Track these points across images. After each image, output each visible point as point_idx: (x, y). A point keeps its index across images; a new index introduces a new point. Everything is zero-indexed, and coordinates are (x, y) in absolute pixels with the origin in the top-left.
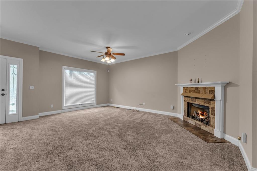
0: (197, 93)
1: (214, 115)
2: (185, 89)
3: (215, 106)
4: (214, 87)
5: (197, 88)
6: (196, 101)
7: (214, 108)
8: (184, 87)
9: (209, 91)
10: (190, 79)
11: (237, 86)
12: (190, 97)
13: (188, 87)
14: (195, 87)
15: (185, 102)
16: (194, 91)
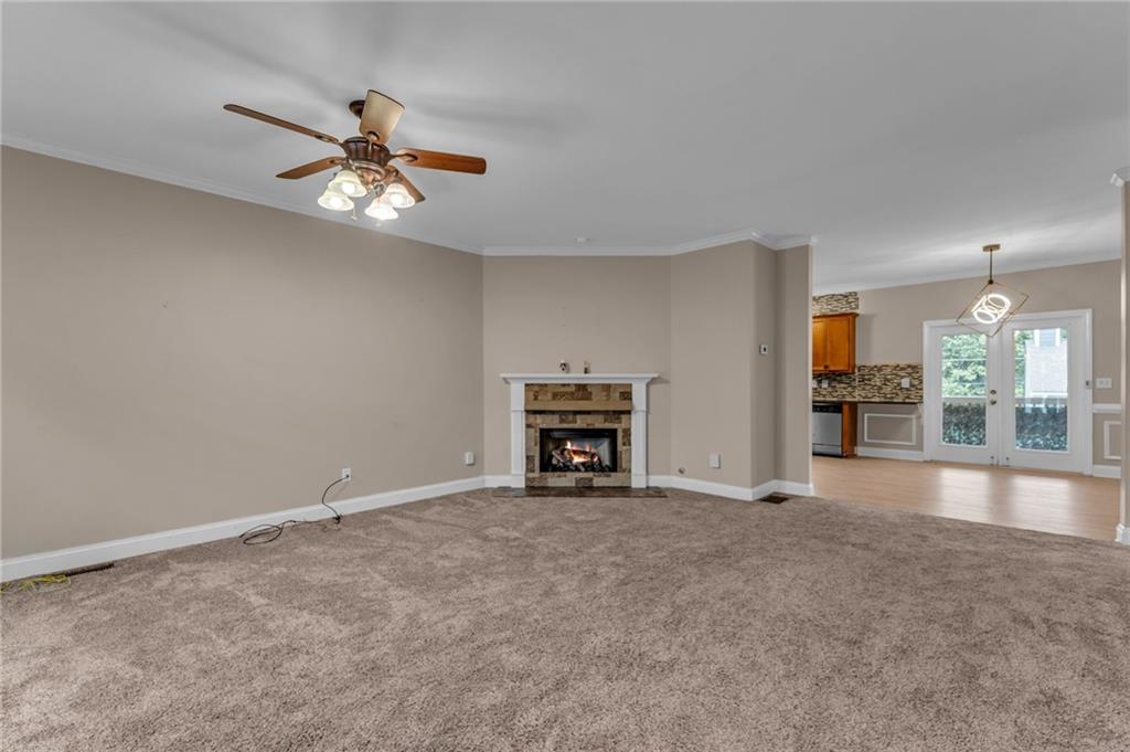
0: (581, 399)
1: (630, 444)
2: (534, 390)
3: (630, 424)
4: (631, 385)
5: (582, 388)
6: (579, 421)
7: (629, 429)
8: (527, 385)
9: (618, 394)
10: (563, 362)
11: (667, 382)
12: (553, 412)
13: (546, 385)
14: (576, 385)
15: (532, 430)
16: (572, 393)
